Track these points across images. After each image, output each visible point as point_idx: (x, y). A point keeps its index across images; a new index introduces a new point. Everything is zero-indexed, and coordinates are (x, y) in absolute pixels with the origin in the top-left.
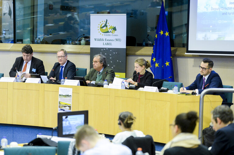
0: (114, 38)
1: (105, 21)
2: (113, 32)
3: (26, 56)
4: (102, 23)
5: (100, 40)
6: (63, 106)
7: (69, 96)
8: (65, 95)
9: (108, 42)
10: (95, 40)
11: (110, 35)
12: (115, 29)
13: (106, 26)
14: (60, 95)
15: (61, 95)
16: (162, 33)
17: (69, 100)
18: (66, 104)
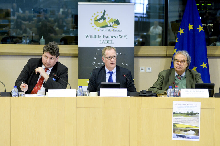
0: (116, 34)
1: (101, 12)
2: (115, 27)
3: (49, 59)
4: (97, 14)
5: (95, 37)
6: (182, 130)
7: (195, 114)
8: (186, 112)
9: (108, 39)
10: (87, 36)
11: (110, 31)
12: (117, 22)
13: (103, 18)
14: (174, 113)
15: (177, 113)
16: (191, 27)
17: (195, 120)
18: (188, 126)
